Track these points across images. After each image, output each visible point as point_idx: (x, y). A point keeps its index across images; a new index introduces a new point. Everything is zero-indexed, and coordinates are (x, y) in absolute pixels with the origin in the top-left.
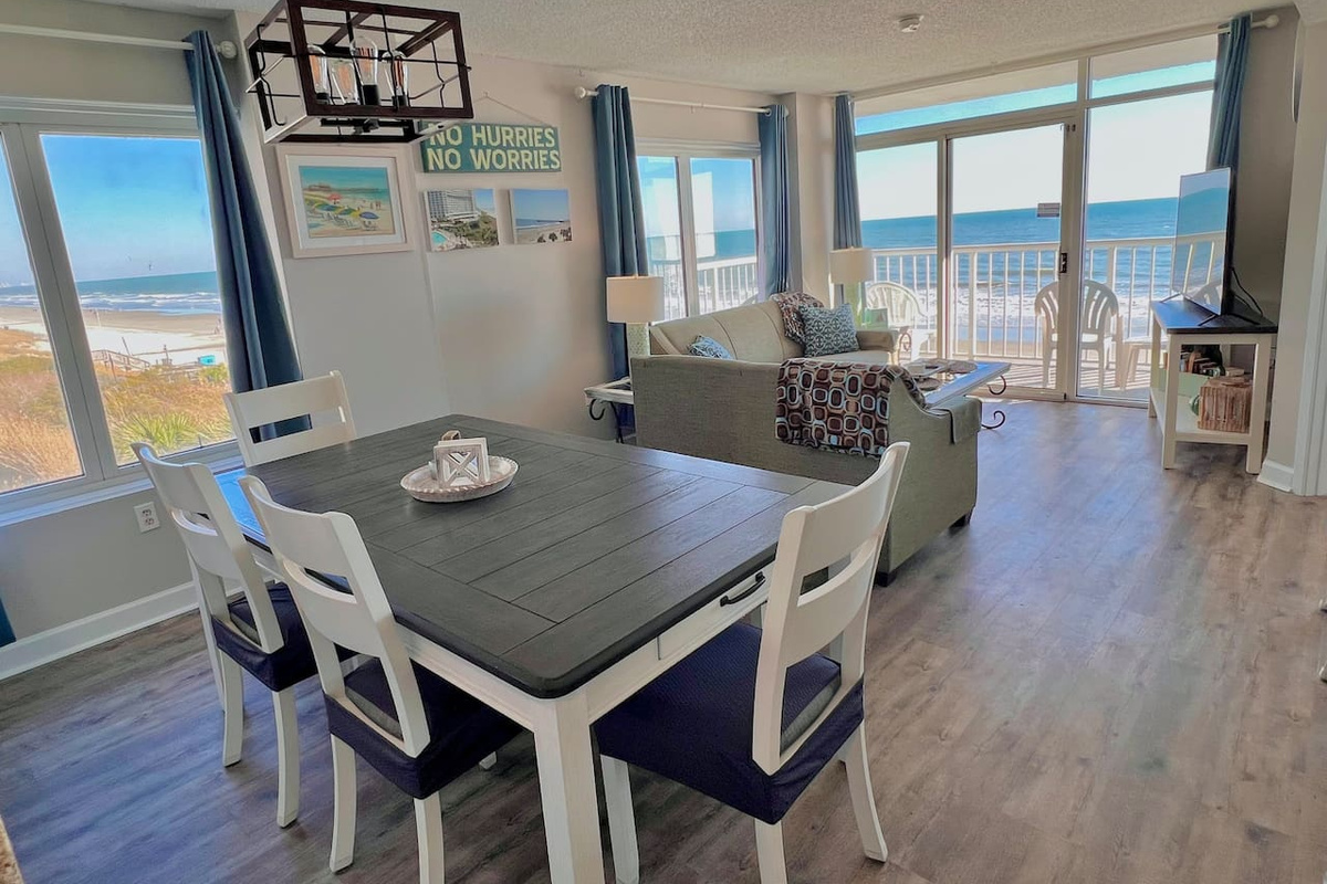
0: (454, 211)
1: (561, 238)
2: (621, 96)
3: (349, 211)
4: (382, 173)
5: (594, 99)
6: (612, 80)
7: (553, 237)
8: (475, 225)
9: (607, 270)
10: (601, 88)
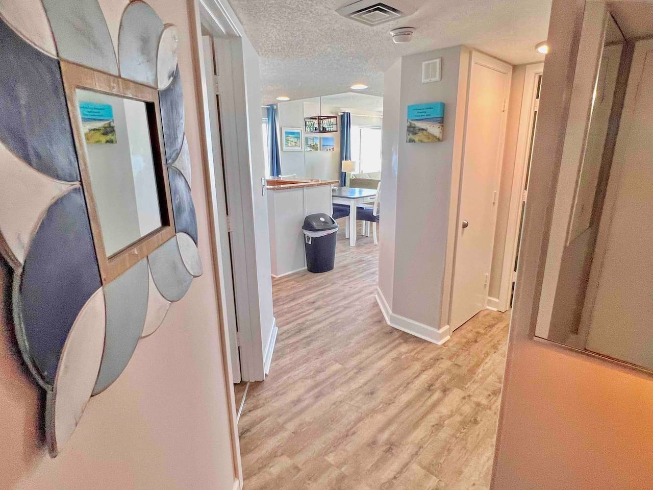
0: (310, 142)
1: (332, 150)
2: (349, 114)
3: (292, 141)
4: (299, 133)
5: (342, 115)
6: (347, 111)
7: (330, 150)
8: (314, 146)
9: (341, 159)
10: (344, 113)
